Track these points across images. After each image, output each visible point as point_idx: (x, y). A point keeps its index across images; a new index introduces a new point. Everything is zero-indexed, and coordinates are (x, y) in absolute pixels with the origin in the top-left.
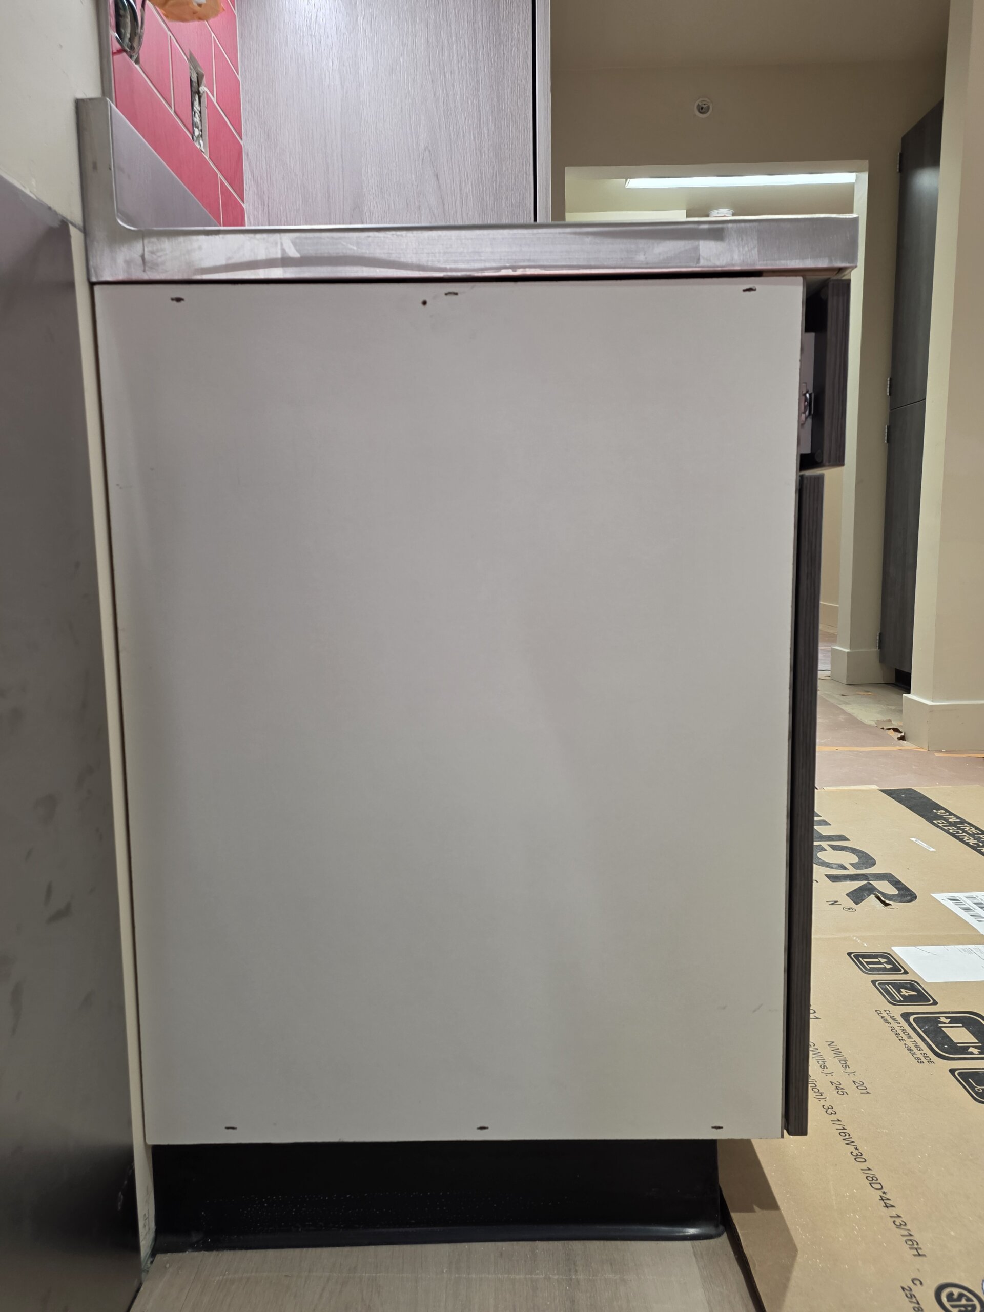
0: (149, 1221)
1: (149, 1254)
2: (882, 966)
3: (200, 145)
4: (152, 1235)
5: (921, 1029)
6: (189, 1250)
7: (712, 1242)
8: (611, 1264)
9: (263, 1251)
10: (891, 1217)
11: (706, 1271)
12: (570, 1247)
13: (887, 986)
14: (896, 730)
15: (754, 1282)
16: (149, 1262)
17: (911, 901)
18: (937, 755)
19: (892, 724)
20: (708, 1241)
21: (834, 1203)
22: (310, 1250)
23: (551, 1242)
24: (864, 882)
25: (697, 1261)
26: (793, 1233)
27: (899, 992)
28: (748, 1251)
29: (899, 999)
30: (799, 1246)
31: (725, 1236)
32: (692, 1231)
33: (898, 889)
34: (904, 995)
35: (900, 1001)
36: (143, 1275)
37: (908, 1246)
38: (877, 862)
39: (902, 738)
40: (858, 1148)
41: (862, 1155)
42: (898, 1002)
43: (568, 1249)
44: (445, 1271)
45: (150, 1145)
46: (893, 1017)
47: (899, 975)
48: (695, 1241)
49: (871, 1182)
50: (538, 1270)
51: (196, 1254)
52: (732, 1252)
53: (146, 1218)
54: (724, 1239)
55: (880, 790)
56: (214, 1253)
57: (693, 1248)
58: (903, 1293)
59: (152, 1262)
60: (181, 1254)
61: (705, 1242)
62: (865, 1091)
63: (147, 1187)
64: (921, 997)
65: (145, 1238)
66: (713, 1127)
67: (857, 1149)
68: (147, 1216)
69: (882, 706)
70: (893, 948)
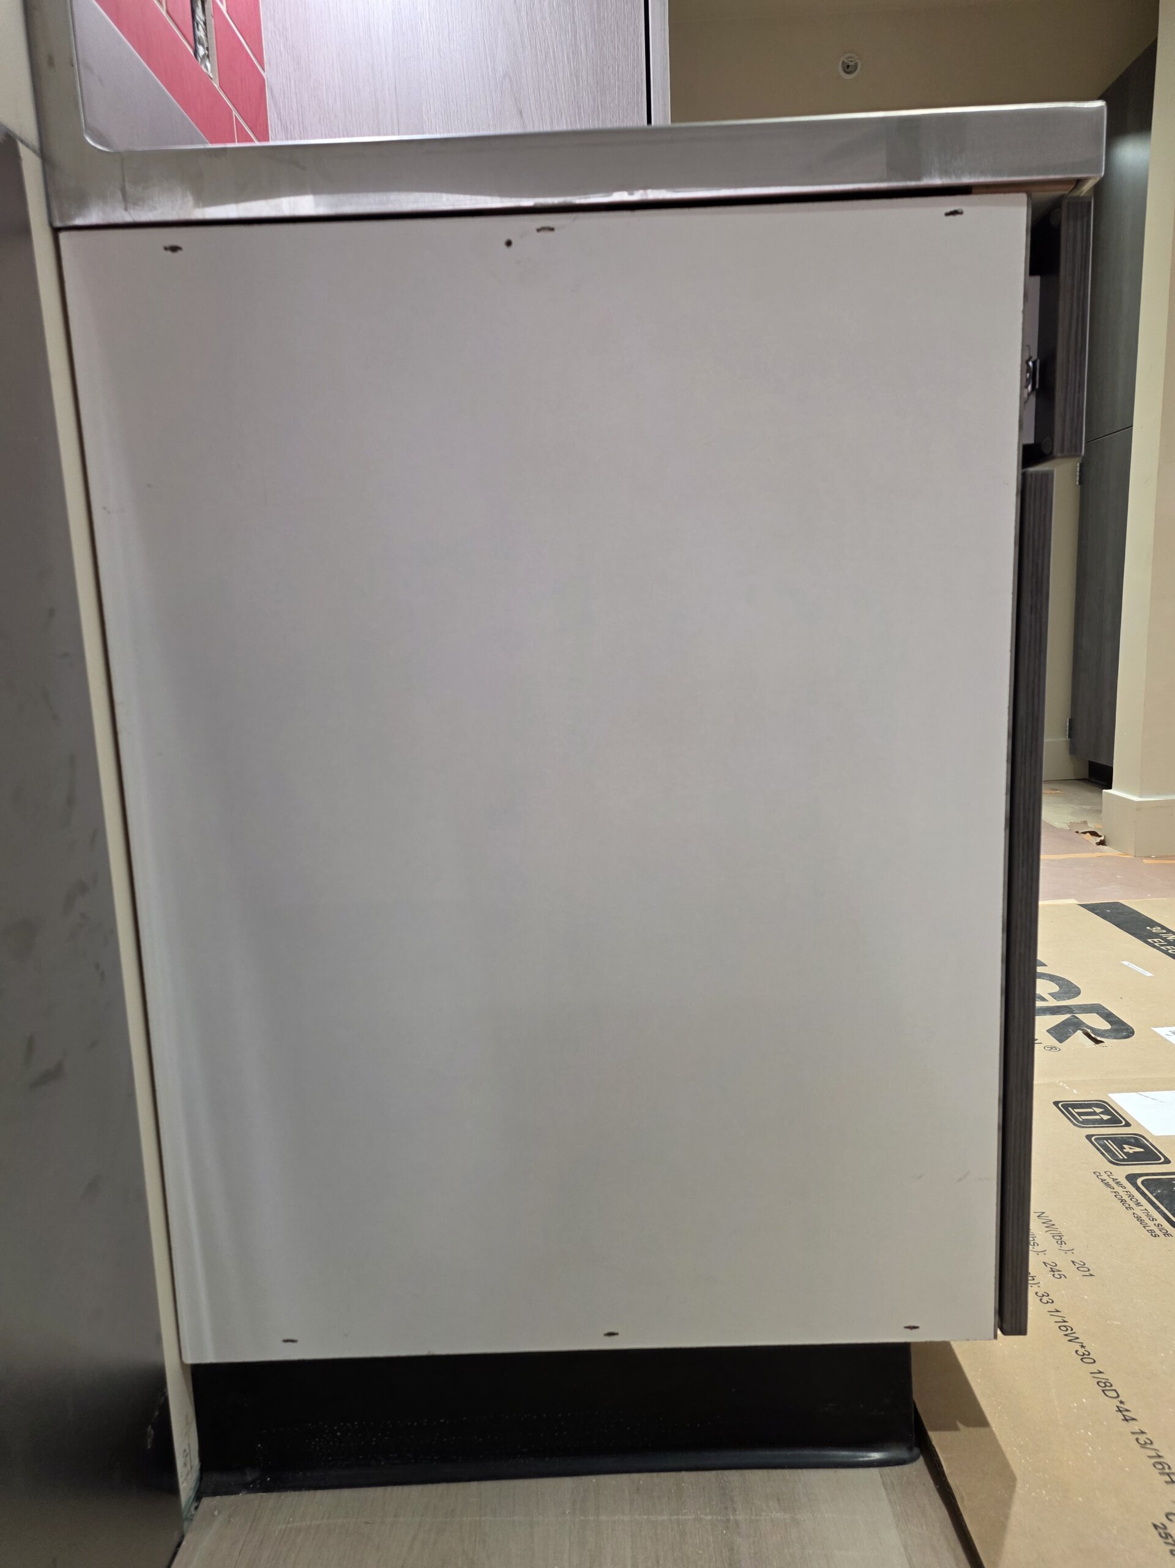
0: (190, 1458)
1: (193, 1497)
2: (1098, 1117)
3: (207, 70)
4: (195, 1474)
5: (1152, 1193)
6: (244, 1492)
7: (906, 1468)
8: (778, 1500)
9: (337, 1492)
10: (1133, 1433)
11: (900, 1507)
12: (725, 1479)
13: (1105, 1141)
14: (1094, 834)
15: (963, 1521)
16: (193, 1508)
17: (1127, 1037)
18: (1146, 861)
19: (1088, 827)
20: (900, 1467)
21: (1059, 1416)
22: (396, 1488)
23: (700, 1473)
24: (1068, 1016)
25: (887, 1494)
26: (1008, 1456)
27: (1122, 1149)
28: (952, 1481)
29: (1122, 1158)
30: (1018, 1473)
31: (921, 1459)
32: (876, 1456)
33: (1110, 1022)
34: (1128, 1152)
35: (1124, 1160)
36: (186, 1524)
37: (1157, 1471)
38: (1082, 991)
39: (1102, 843)
40: (1084, 1345)
41: (1089, 1354)
42: (1121, 1160)
43: (722, 1481)
44: (567, 1513)
45: (187, 1365)
46: (1116, 1179)
47: (1120, 1128)
48: (883, 1468)
49: (1104, 1389)
50: (685, 1509)
51: (252, 1496)
52: (932, 1481)
53: (186, 1454)
54: (920, 1464)
55: (1080, 905)
56: (275, 1495)
57: (881, 1477)
58: (1155, 1532)
59: (196, 1508)
60: (233, 1497)
61: (897, 1468)
62: (1087, 1273)
63: (187, 1417)
64: (1149, 1154)
65: (186, 1479)
66: (906, 1327)
67: (1082, 1346)
68: (188, 1451)
69: (1074, 806)
70: (1110, 1095)
